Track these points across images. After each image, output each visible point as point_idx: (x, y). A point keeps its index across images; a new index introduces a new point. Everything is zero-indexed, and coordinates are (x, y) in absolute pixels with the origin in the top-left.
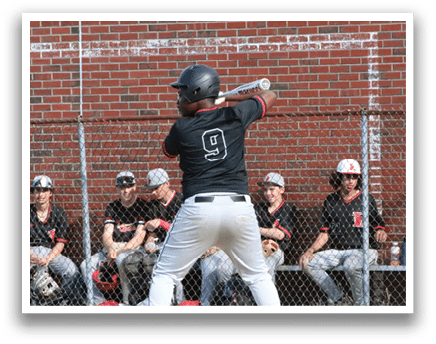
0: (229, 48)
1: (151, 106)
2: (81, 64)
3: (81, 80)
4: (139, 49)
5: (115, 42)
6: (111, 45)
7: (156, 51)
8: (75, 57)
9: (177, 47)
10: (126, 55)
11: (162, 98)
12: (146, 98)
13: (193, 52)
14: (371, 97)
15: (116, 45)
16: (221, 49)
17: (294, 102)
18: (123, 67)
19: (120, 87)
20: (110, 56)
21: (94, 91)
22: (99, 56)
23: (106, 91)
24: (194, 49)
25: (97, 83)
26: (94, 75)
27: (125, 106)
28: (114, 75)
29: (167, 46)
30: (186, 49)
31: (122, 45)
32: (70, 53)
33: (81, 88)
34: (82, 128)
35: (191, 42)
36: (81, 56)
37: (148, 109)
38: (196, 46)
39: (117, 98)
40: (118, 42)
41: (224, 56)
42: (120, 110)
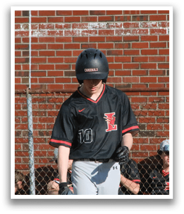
0: (160, 31)
2: (30, 44)
3: (30, 57)
4: (81, 30)
5: (60, 24)
6: (57, 27)
7: (96, 33)
8: (25, 37)
9: (114, 29)
10: (70, 36)
13: (128, 34)
15: (61, 27)
16: (152, 31)
18: (67, 47)
19: (64, 63)
20: (55, 36)
21: (41, 67)
22: (46, 36)
23: (52, 67)
24: (129, 31)
25: (44, 60)
26: (42, 54)
28: (59, 53)
29: (105, 28)
30: (122, 31)
31: (66, 26)
32: (21, 33)
33: (30, 64)
34: (30, 99)
35: (126, 25)
36: (30, 36)
38: (131, 29)
39: (61, 74)
40: (63, 24)
41: (155, 38)
42: (63, 84)
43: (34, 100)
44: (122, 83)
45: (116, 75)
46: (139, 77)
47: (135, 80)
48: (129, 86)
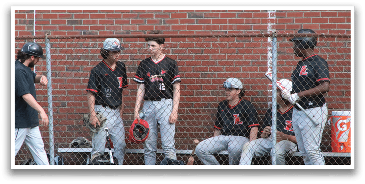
1: (92, 28)
11: (101, 22)
12: (88, 22)
14: (269, 24)
17: (208, 28)
19: (67, 13)
23: (55, 16)
27: (71, 28)
33: (35, 13)
34: (48, 45)
37: (90, 31)
39: (64, 22)
42: (66, 31)
43: (52, 46)
44: (122, 30)
45: (116, 24)
46: (138, 25)
47: (134, 28)
48: (128, 33)
